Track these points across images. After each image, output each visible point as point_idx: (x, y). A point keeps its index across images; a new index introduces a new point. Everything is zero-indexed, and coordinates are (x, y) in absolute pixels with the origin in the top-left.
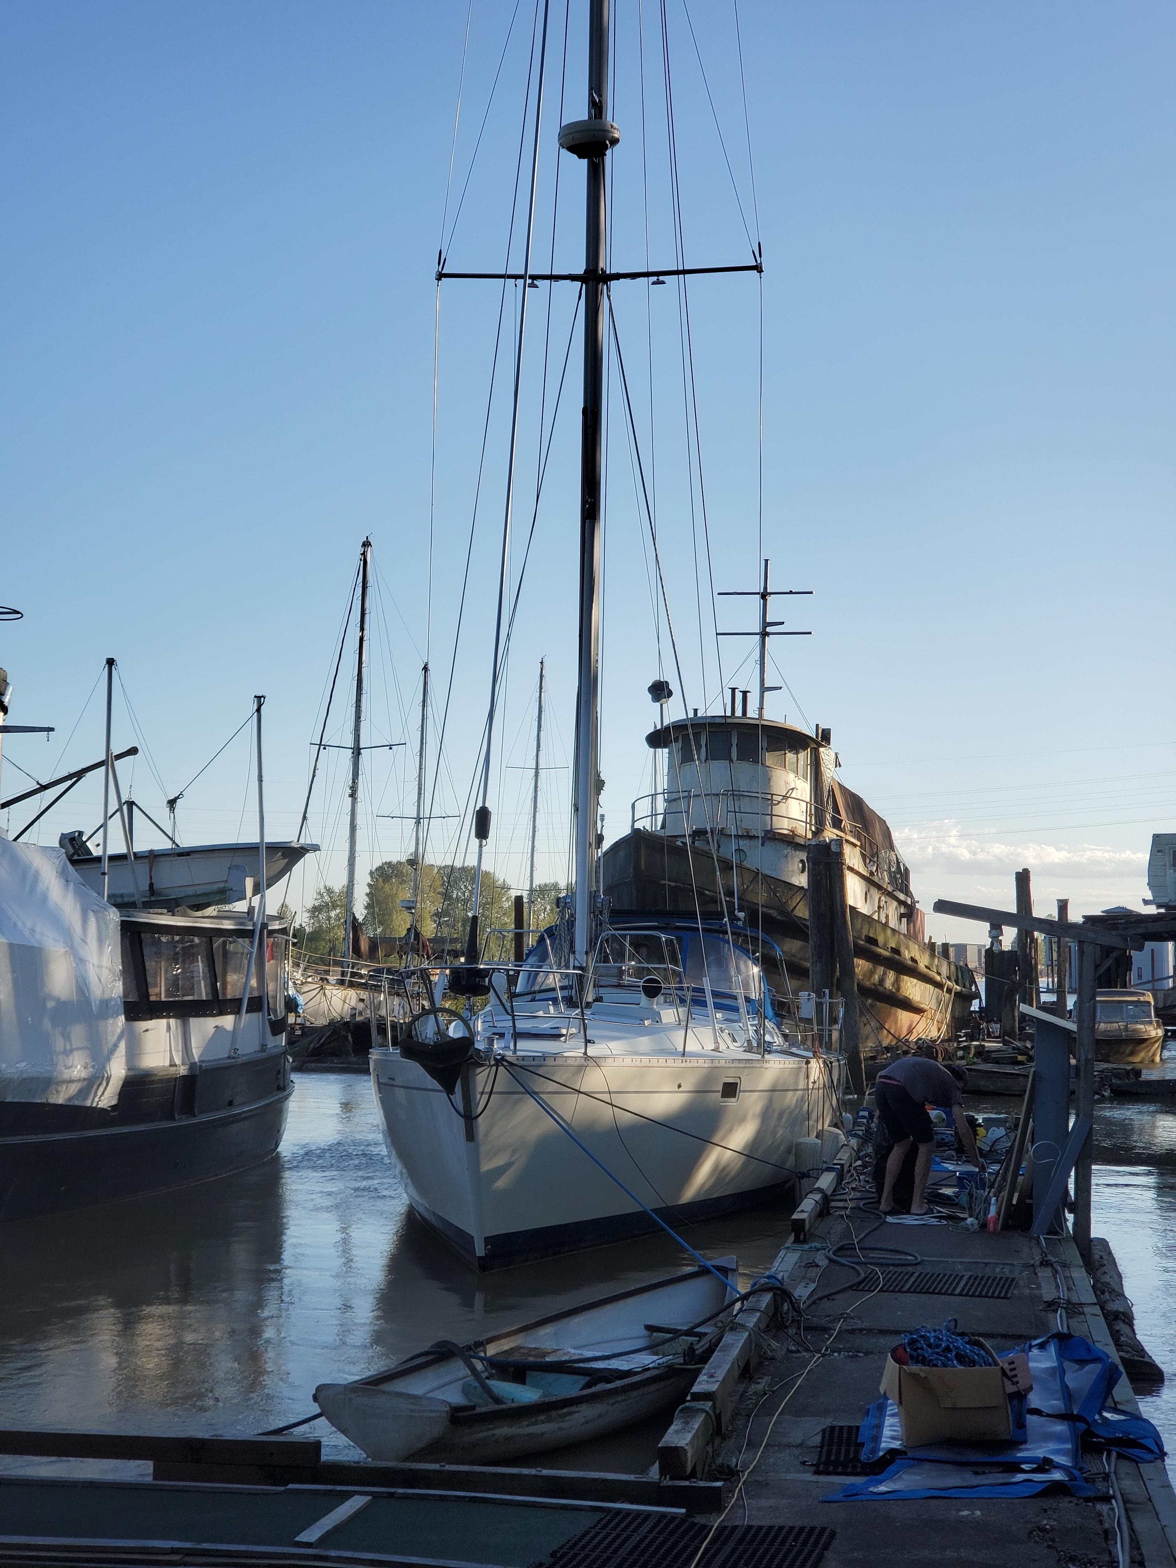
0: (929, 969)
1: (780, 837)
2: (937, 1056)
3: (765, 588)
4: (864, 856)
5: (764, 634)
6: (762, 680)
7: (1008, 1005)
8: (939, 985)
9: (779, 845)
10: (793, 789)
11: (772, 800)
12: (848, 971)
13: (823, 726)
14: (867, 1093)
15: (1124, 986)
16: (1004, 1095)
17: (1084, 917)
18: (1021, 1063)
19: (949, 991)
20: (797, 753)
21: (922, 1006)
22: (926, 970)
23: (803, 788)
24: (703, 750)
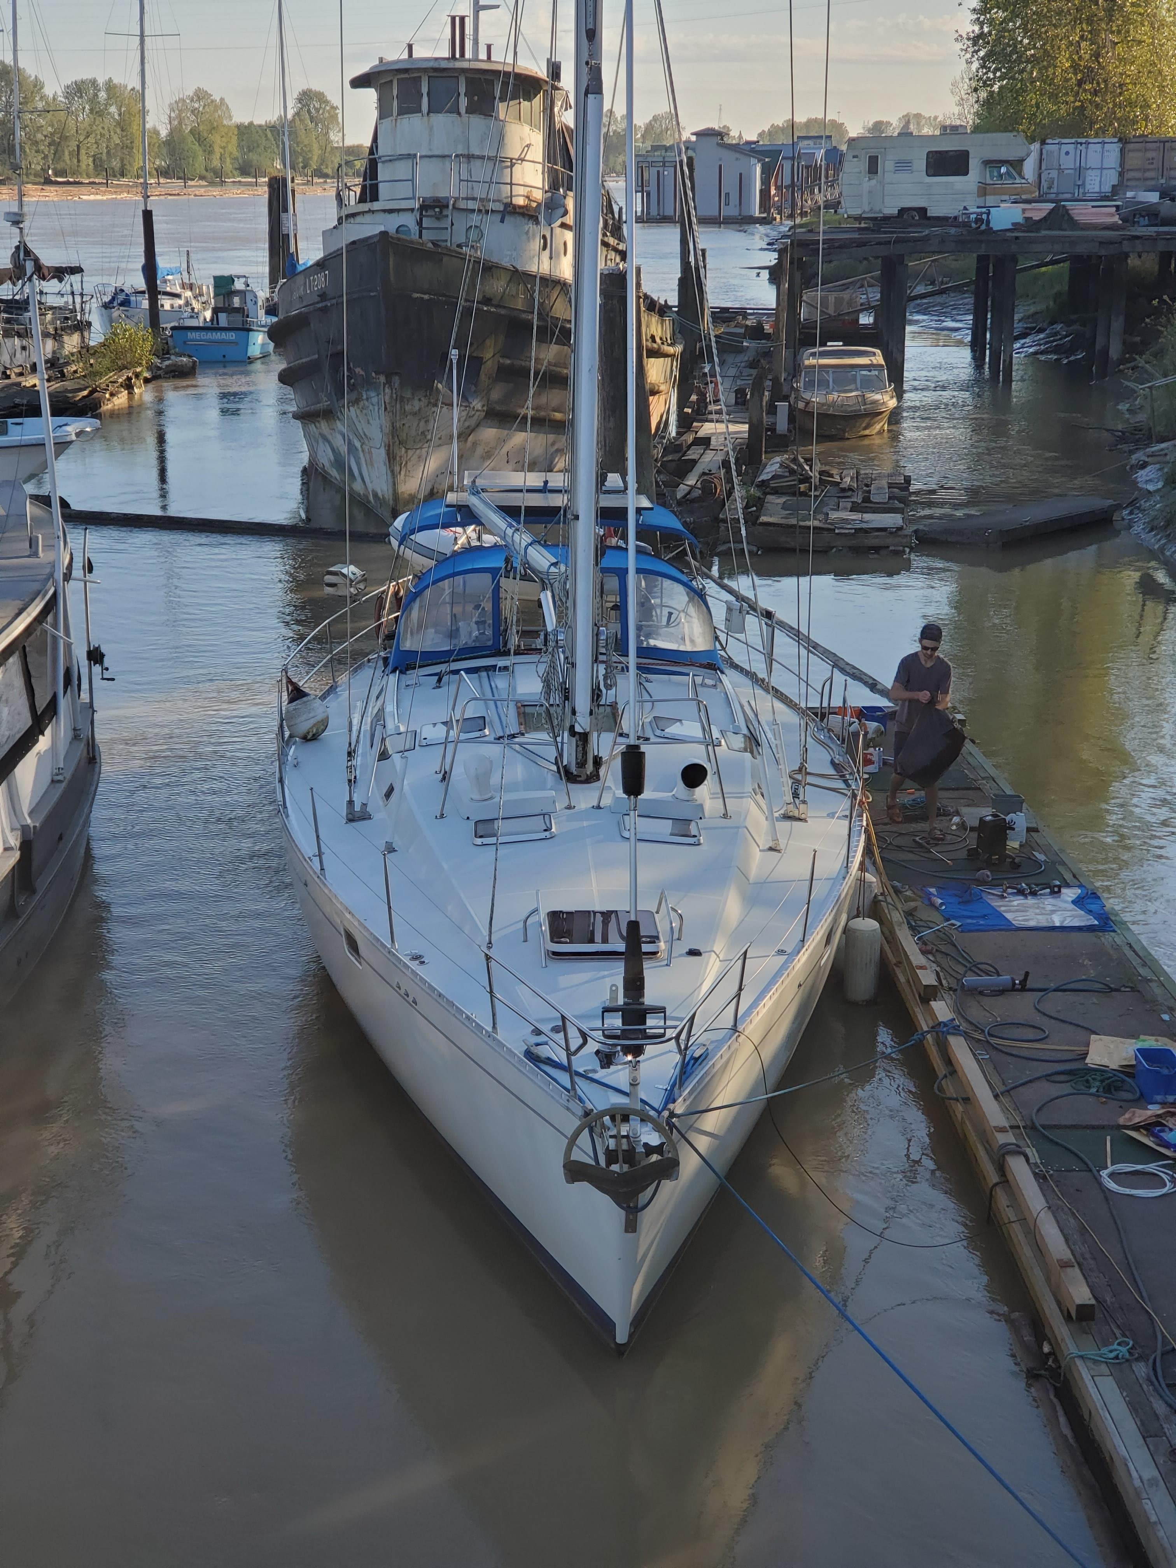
1: (518, 210)
9: (520, 220)
10: (526, 148)
20: (530, 101)
23: (537, 145)
24: (425, 100)
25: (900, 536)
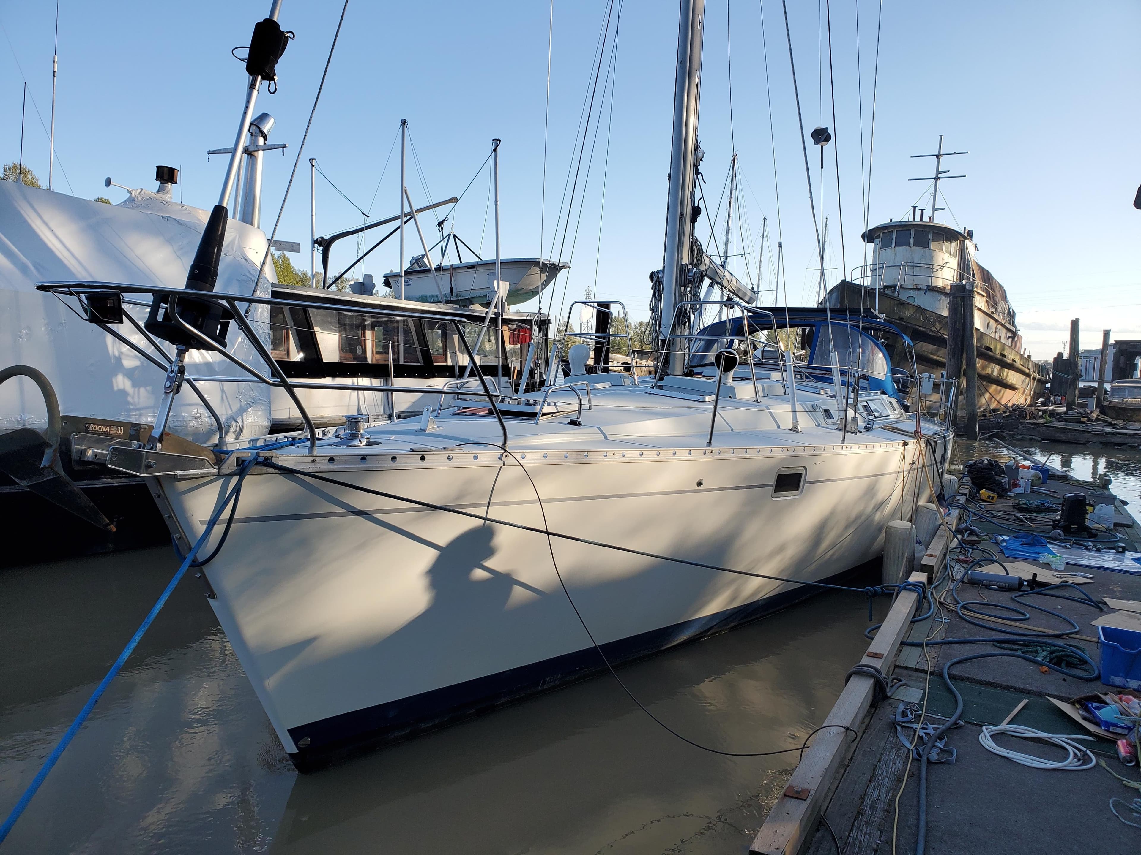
0: (1023, 366)
1: (936, 289)
2: (1026, 416)
3: (939, 152)
4: (988, 302)
5: (937, 178)
6: (934, 205)
7: (1072, 387)
8: (1028, 375)
9: (935, 294)
10: (947, 263)
11: (932, 269)
12: (971, 364)
13: (968, 229)
14: (978, 439)
15: (1132, 378)
16: (1072, 443)
17: (1115, 341)
18: (1084, 423)
19: (1034, 379)
20: (951, 243)
21: (1017, 386)
22: (1021, 366)
23: (954, 263)
24: (894, 241)
25: (1136, 438)
